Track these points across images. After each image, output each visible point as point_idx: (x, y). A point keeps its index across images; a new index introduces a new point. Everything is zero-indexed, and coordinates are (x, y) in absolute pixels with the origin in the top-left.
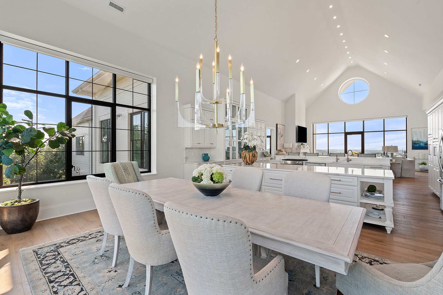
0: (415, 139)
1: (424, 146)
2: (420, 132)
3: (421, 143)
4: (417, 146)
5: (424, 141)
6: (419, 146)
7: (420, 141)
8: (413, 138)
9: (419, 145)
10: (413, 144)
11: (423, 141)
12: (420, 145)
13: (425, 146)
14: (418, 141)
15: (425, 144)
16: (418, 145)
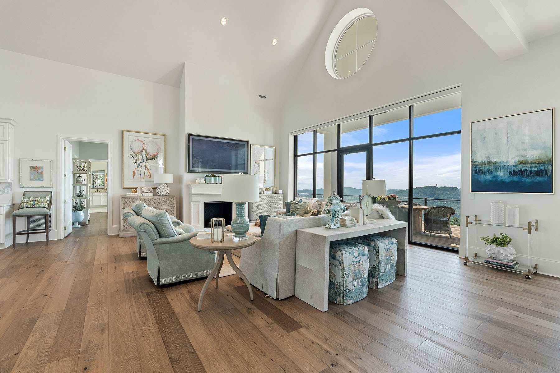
0: (480, 157)
1: (507, 181)
2: (496, 134)
3: (497, 169)
4: (485, 181)
5: (508, 162)
6: (491, 181)
7: (495, 163)
8: (475, 153)
9: (491, 175)
10: (476, 172)
11: (505, 161)
12: (494, 177)
13: (511, 179)
14: (489, 163)
15: (510, 172)
16: (488, 177)
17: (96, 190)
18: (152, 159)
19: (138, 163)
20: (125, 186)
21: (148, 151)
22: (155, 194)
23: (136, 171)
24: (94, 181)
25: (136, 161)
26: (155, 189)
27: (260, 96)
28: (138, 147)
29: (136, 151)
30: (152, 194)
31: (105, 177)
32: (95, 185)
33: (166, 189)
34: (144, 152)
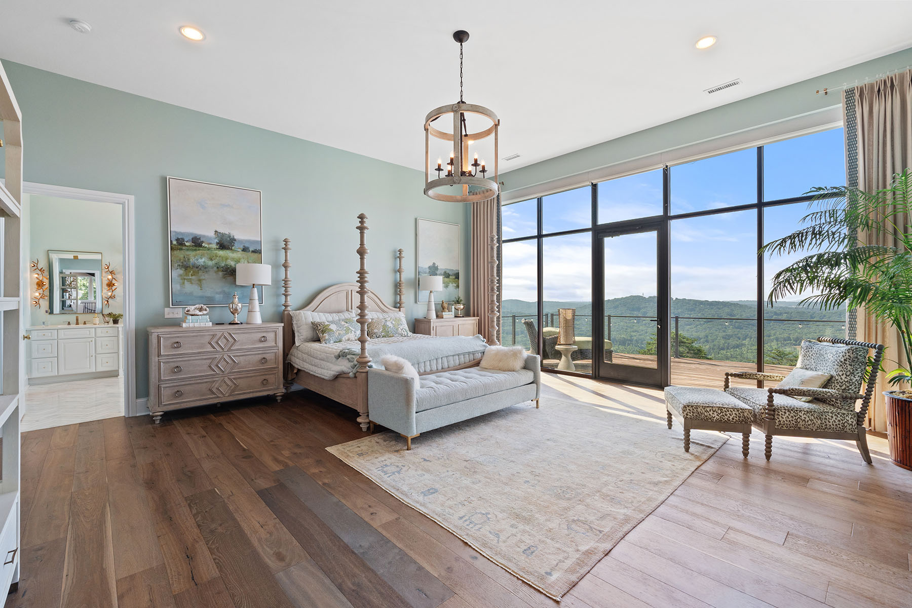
17: (72, 318)
24: (64, 291)
31: (104, 274)
32: (68, 302)
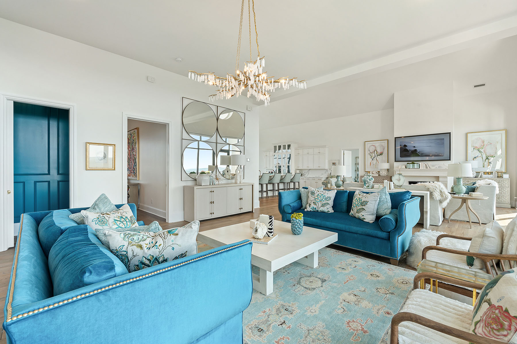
18: (380, 155)
19: (372, 158)
20: (366, 171)
21: (378, 151)
22: (379, 175)
23: (371, 162)
25: (371, 157)
26: (379, 172)
27: (475, 86)
28: (372, 149)
29: (372, 152)
30: (377, 175)
33: (384, 172)
34: (375, 152)
